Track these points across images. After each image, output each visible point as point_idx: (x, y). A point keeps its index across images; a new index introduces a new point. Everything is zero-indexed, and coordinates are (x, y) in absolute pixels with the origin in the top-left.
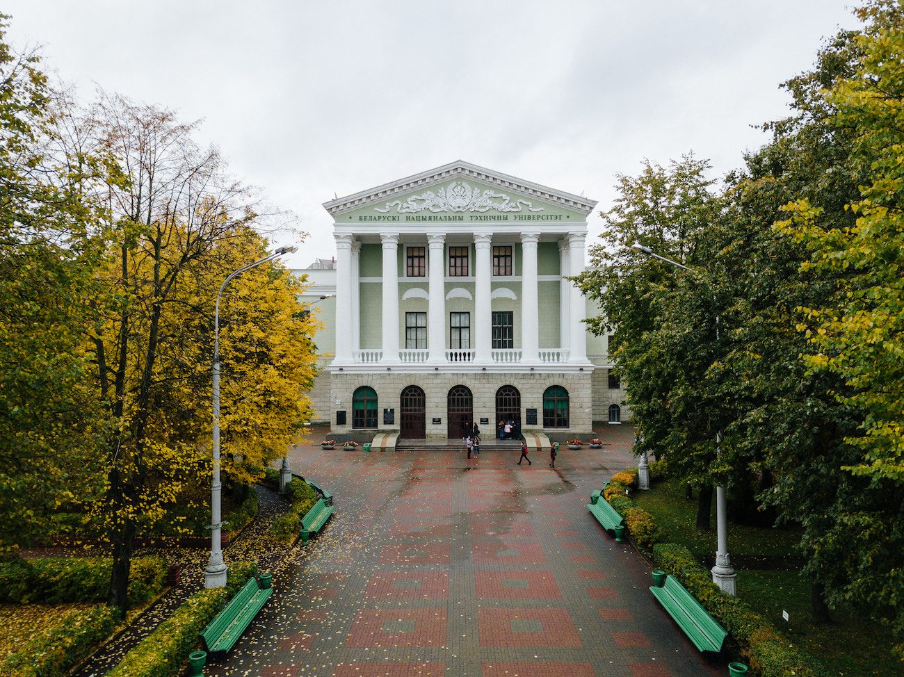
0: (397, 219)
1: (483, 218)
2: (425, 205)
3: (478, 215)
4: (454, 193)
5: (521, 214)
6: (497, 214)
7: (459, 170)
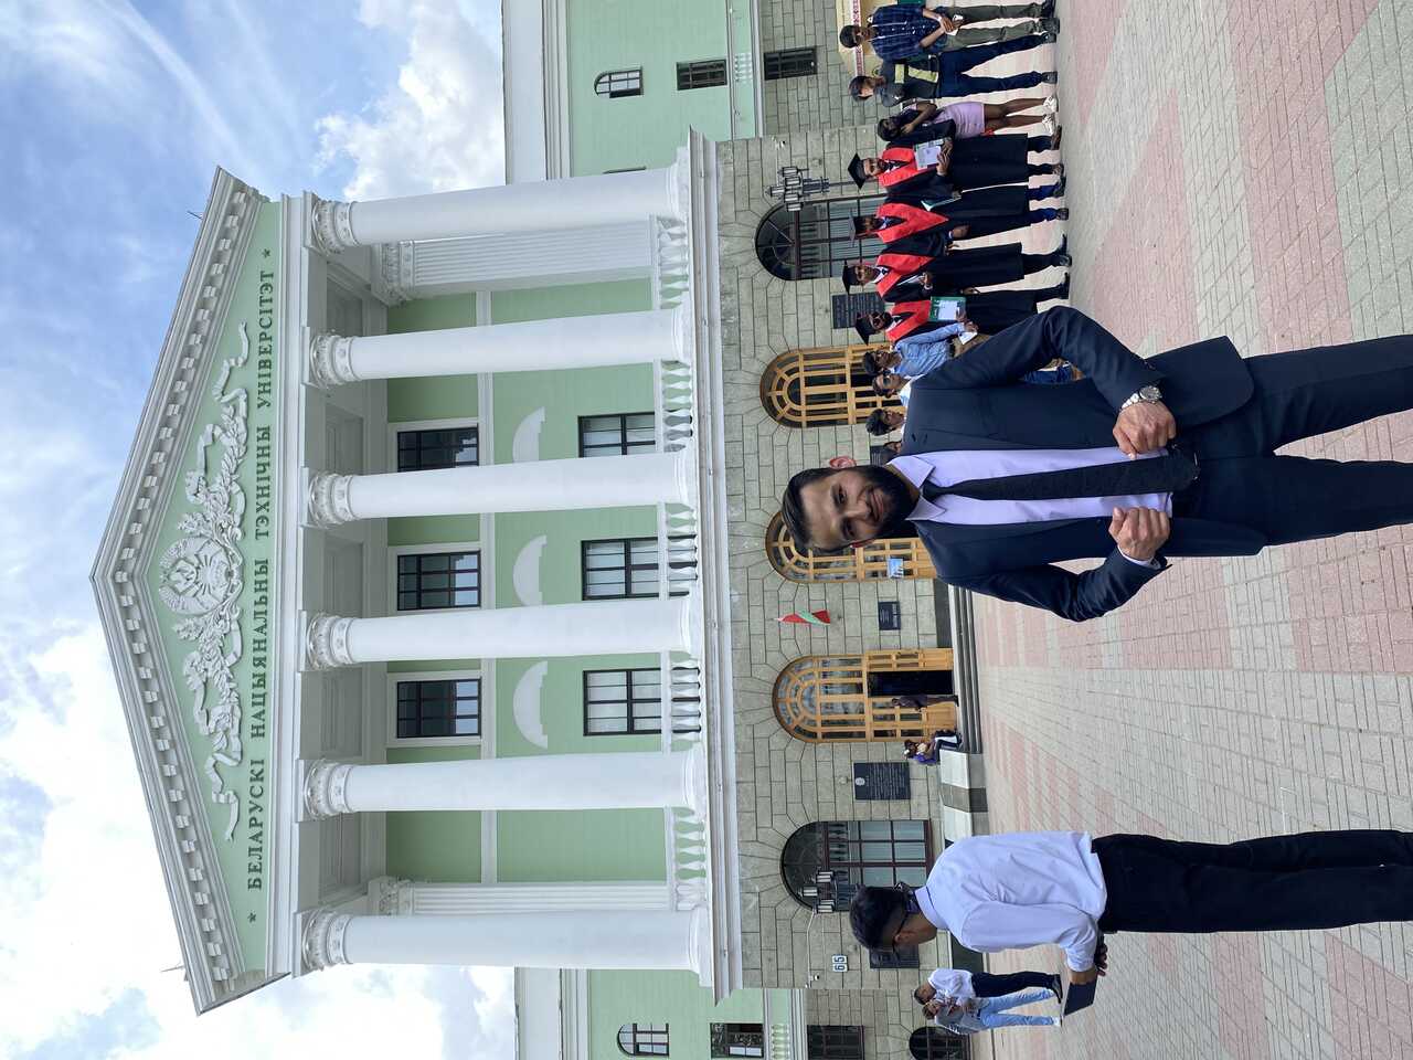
0: (258, 768)
5: (255, 390)
7: (122, 577)
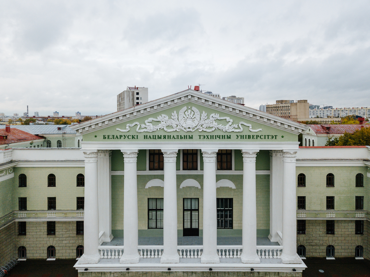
0: (136, 137)
1: (209, 137)
2: (160, 126)
3: (205, 134)
4: (185, 116)
5: (242, 134)
6: (221, 134)
7: (190, 97)
